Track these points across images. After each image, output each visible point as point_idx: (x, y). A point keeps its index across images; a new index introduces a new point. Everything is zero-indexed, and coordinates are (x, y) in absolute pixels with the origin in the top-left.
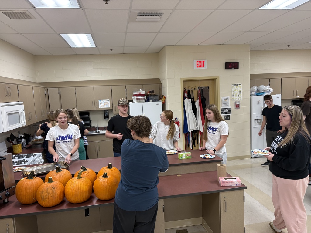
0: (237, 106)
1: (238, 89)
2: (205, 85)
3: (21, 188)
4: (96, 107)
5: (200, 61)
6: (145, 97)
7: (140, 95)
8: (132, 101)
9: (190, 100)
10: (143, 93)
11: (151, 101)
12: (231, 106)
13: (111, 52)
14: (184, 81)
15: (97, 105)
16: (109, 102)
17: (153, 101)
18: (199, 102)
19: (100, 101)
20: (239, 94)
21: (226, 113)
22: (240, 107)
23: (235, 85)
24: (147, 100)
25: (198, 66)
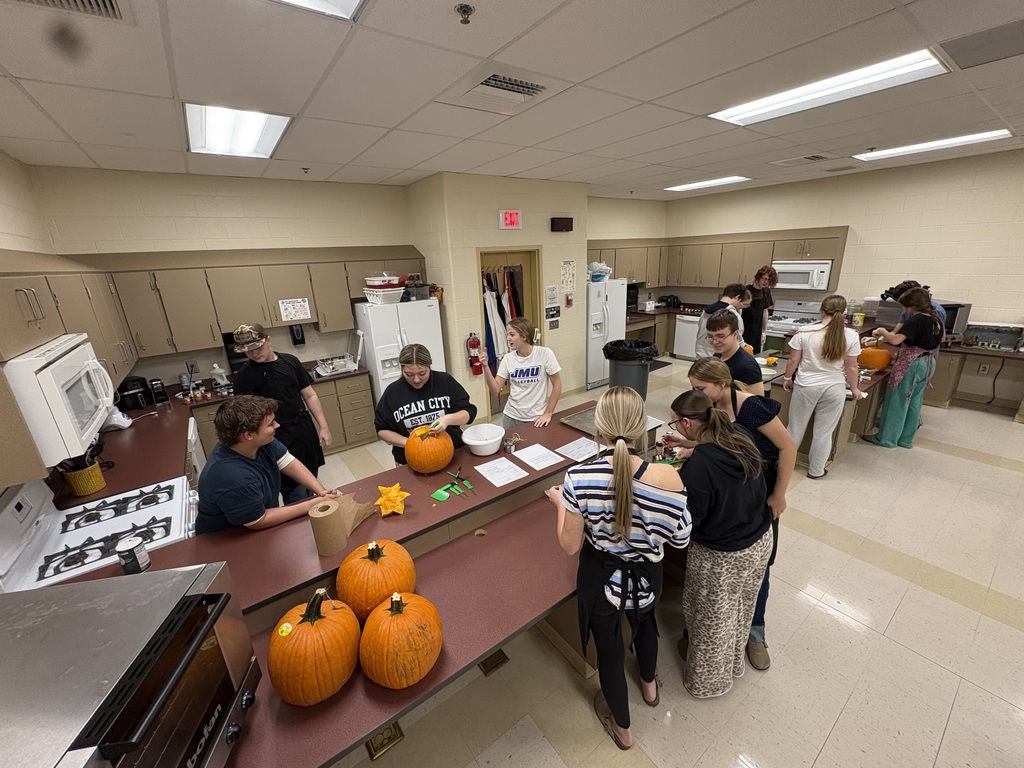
0: (569, 302)
1: (570, 269)
2: (515, 262)
3: (300, 669)
4: (274, 319)
5: (512, 212)
6: (402, 290)
7: (389, 285)
8: (365, 300)
9: (494, 294)
10: (395, 280)
11: (414, 298)
12: (560, 303)
13: (302, 176)
14: (483, 255)
15: (278, 315)
16: (307, 304)
17: (417, 299)
18: (509, 298)
19: (283, 303)
20: (571, 279)
21: (553, 316)
22: (574, 303)
23: (566, 263)
24: (405, 298)
25: (508, 221)
